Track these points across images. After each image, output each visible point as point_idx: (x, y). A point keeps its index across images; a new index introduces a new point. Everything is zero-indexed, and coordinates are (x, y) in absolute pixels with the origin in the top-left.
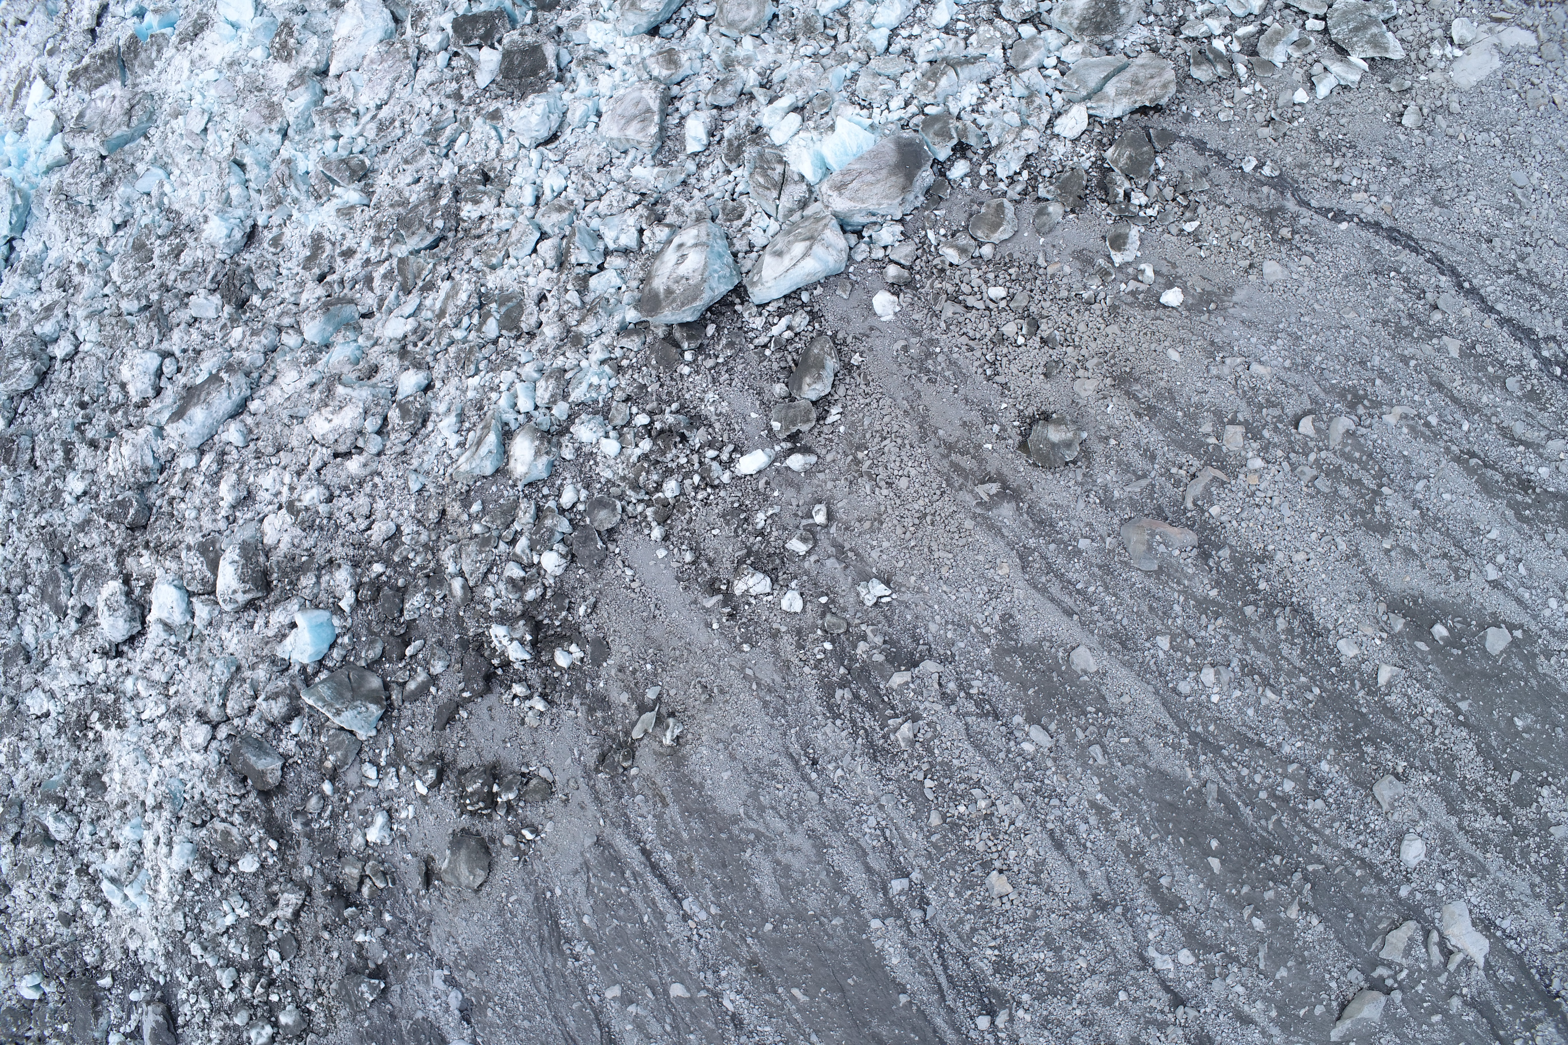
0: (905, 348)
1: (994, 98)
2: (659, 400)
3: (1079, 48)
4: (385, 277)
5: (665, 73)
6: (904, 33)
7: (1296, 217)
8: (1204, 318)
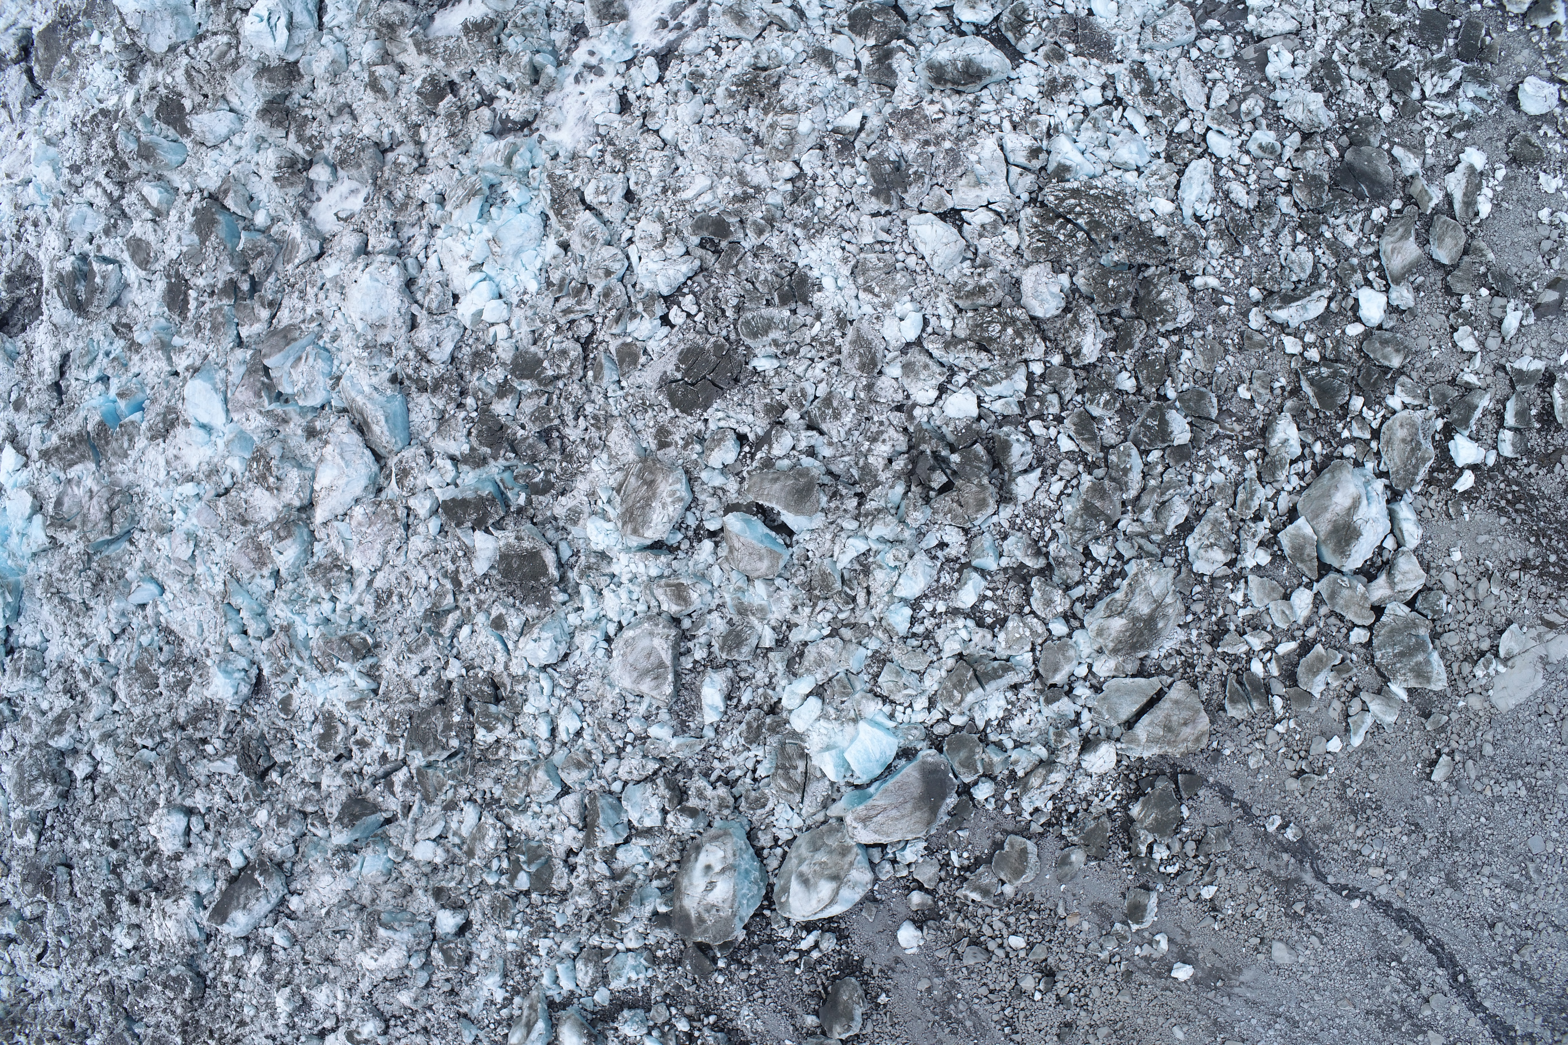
0: (929, 990)
1: (1023, 710)
2: (696, 1003)
3: (1112, 663)
4: (405, 785)
5: (674, 609)
6: (928, 606)
7: (1311, 891)
8: (1211, 995)
